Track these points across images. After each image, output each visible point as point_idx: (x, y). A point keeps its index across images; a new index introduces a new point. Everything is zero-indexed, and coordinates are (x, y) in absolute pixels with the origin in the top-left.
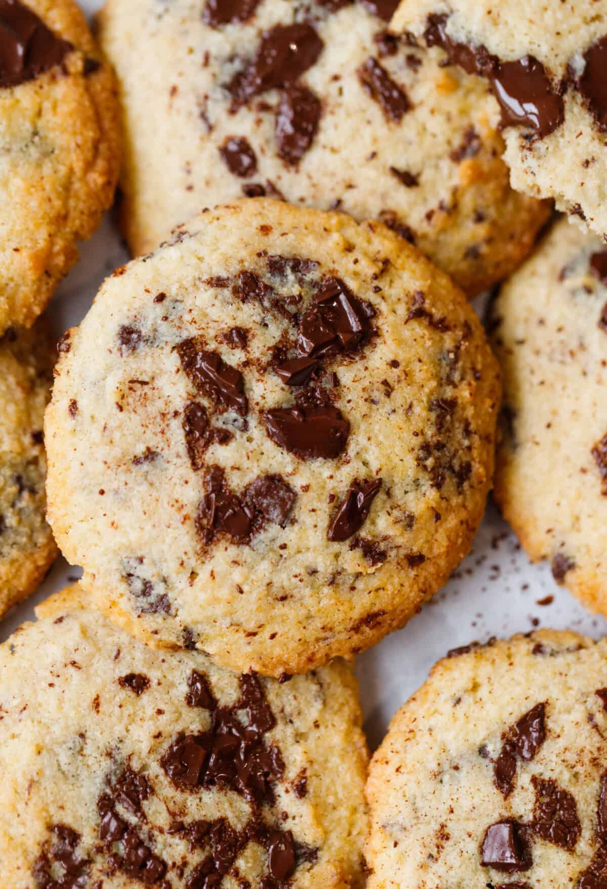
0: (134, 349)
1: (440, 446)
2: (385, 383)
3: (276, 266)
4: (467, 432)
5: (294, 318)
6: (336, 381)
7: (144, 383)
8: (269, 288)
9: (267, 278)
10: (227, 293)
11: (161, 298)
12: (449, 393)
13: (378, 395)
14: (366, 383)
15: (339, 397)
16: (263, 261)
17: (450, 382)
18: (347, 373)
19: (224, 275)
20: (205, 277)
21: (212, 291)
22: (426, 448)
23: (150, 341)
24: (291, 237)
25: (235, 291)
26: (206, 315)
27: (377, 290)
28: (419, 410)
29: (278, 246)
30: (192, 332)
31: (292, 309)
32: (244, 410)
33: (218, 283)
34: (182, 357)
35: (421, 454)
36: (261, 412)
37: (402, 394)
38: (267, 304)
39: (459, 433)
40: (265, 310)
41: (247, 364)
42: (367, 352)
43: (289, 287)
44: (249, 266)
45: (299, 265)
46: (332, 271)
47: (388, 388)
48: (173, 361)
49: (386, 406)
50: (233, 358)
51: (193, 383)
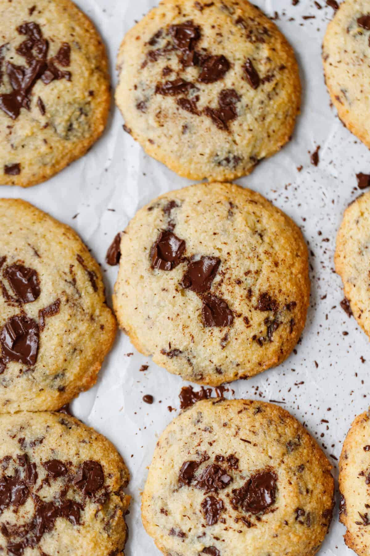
0: (146, 108)
1: (251, 32)
2: (218, 34)
3: (152, 42)
4: (253, 20)
5: (174, 49)
6: (205, 50)
7: (160, 113)
8: (158, 50)
9: (154, 48)
10: (150, 64)
11: (136, 87)
12: (235, 17)
13: (219, 39)
14: (213, 40)
15: (211, 53)
16: (148, 46)
17: (232, 14)
18: (204, 44)
19: (143, 61)
20: (139, 67)
21: (146, 69)
22: (248, 37)
23: (147, 100)
24: (146, 31)
25: (151, 61)
26: (152, 76)
27: (184, 16)
28: (234, 29)
29: (147, 38)
30: (154, 85)
31: (170, 47)
32: (193, 86)
33: (144, 65)
34: (160, 93)
35: (249, 39)
36: (197, 81)
37: (225, 32)
38: (163, 54)
39: (250, 23)
40: (163, 56)
41: (178, 74)
42: (202, 33)
43: (162, 43)
44: (146, 51)
45: (158, 35)
46: (168, 26)
47: (220, 35)
48: (159, 97)
49: (225, 38)
50: (173, 77)
51: (172, 96)
